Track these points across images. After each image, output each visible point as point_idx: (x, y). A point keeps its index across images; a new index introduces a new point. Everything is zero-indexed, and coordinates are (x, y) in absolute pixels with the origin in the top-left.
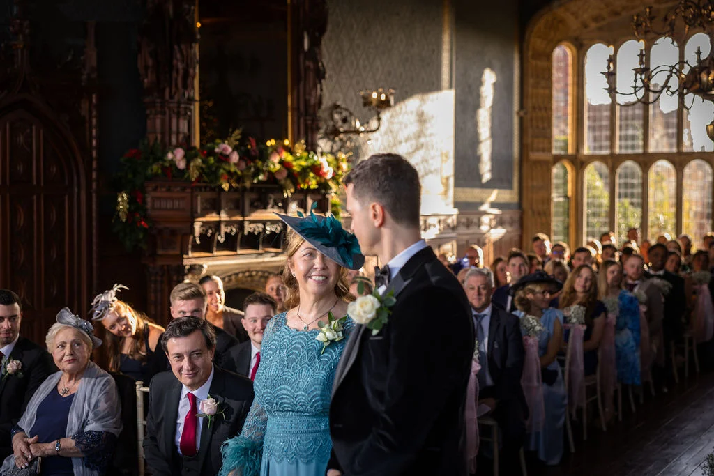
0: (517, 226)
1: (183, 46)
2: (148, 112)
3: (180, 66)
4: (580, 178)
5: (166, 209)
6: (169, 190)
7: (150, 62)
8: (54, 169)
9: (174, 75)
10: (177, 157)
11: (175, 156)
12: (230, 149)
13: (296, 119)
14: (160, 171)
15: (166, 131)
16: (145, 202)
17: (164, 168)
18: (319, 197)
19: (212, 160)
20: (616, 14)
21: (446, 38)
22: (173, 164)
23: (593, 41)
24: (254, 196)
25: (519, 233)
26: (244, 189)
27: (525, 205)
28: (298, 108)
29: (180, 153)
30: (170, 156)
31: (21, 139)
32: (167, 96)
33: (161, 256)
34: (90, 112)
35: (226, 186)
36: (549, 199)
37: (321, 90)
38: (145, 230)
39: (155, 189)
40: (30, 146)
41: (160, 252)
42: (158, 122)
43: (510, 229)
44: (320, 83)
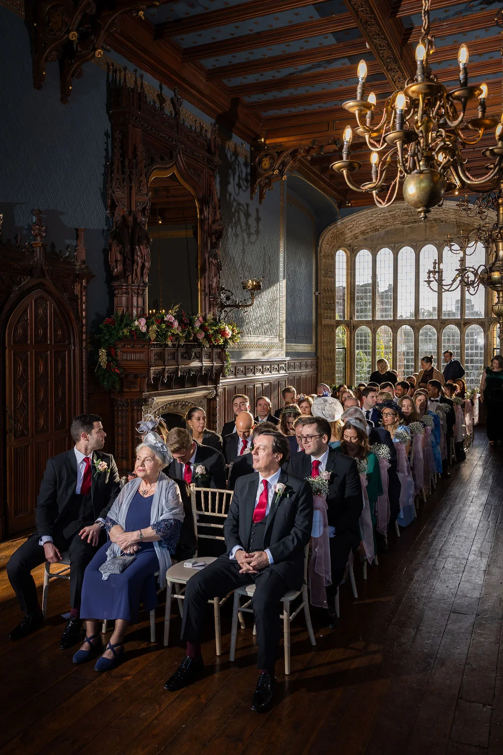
0: (314, 367)
1: (141, 247)
2: (116, 292)
3: (140, 261)
4: (352, 335)
5: (131, 360)
6: (133, 347)
7: (119, 257)
8: (60, 333)
9: (135, 267)
10: (141, 324)
12: (173, 319)
13: (203, 297)
14: (128, 334)
15: (129, 306)
16: (117, 356)
17: (131, 331)
18: (219, 350)
19: (164, 326)
20: (376, 230)
21: (282, 244)
22: (137, 329)
23: (360, 248)
24: (184, 350)
25: (316, 372)
26: (179, 346)
27: (319, 354)
28: (205, 291)
29: (143, 321)
30: (136, 323)
31: (41, 311)
32: (130, 282)
33: (126, 392)
34: (81, 292)
35: (170, 343)
36: (334, 350)
37: (220, 278)
38: (118, 375)
39: (123, 347)
40: (46, 316)
41: (126, 390)
42: (124, 299)
43: (311, 370)
44: (219, 273)
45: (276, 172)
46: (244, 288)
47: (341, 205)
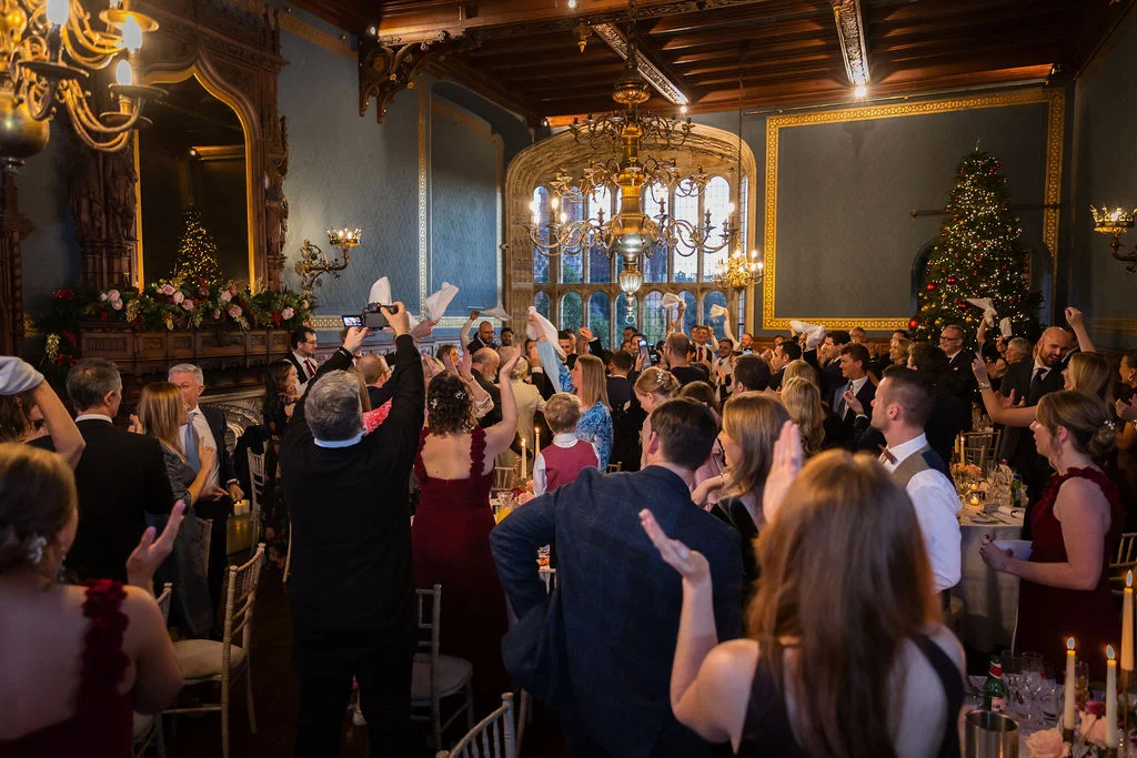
4: (557, 304)
5: (103, 350)
6: (105, 331)
10: (113, 298)
11: (109, 297)
12: (174, 290)
13: (257, 256)
14: (94, 312)
15: (104, 271)
16: (79, 343)
17: (98, 309)
19: (153, 301)
22: (109, 304)
28: (260, 246)
29: (115, 295)
30: (104, 297)
35: (169, 324)
39: (90, 330)
42: (93, 261)
44: (281, 222)
45: (393, 77)
46: (331, 243)
47: (533, 124)
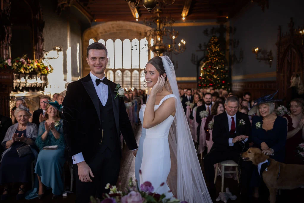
1: (7, 27)
5: (4, 79)
11: (8, 62)
12: (24, 61)
13: (36, 53)
15: (2, 54)
19: (19, 63)
20: (106, 32)
22: (7, 64)
24: (28, 76)
29: (10, 61)
32: (1, 43)
37: (43, 45)
44: (43, 43)
47: (92, 20)
